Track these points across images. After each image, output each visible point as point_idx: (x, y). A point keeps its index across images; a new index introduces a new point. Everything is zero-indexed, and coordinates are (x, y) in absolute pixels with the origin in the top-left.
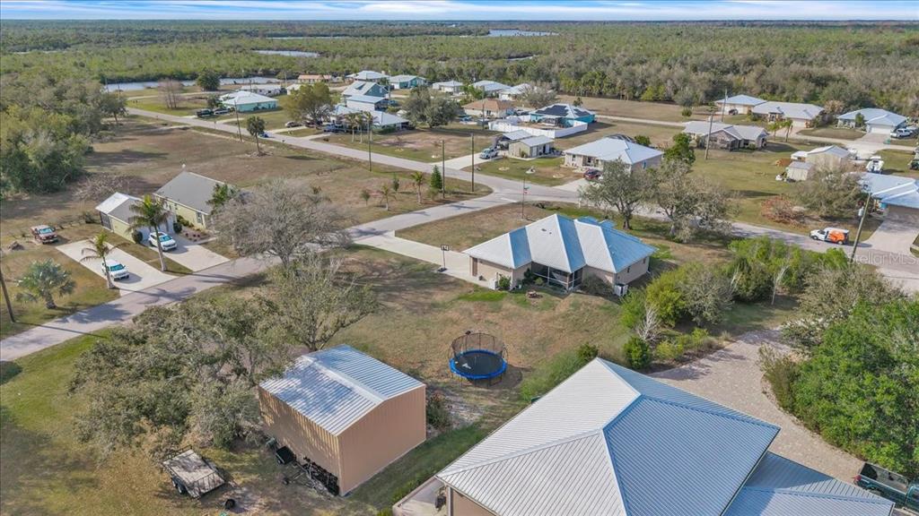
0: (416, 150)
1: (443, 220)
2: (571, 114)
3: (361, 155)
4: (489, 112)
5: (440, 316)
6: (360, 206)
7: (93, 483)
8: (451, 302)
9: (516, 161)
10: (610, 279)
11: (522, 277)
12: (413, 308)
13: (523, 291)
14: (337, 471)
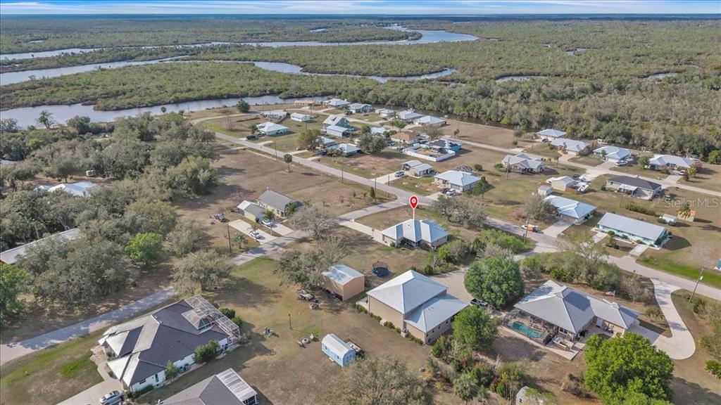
0: (364, 169)
1: (374, 214)
2: (447, 146)
3: (337, 172)
4: (404, 141)
5: (370, 255)
6: (339, 205)
7: (281, 297)
8: (375, 251)
9: (412, 178)
10: (430, 245)
11: (400, 243)
12: (361, 252)
13: (400, 247)
14: (343, 295)
